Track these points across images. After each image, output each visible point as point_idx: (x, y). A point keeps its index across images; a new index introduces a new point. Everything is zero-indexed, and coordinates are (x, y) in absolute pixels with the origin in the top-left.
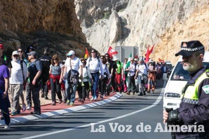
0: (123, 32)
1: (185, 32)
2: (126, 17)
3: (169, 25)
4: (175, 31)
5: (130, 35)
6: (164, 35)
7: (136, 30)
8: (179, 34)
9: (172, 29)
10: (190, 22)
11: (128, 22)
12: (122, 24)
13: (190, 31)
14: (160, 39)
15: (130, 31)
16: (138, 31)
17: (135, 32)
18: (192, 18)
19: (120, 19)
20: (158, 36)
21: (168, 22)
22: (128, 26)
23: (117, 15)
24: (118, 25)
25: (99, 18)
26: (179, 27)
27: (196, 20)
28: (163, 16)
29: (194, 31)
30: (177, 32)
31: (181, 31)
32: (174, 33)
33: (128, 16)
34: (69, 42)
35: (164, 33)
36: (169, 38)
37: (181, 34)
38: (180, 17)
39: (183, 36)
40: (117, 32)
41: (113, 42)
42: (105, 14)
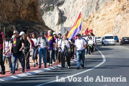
0: (62, 19)
1: (100, 18)
2: (63, 10)
3: (90, 14)
4: (94, 17)
5: (67, 20)
6: (88, 20)
7: (71, 17)
8: (96, 19)
9: (92, 16)
10: (102, 12)
11: (65, 13)
12: (61, 14)
13: (103, 17)
14: (85, 22)
15: (66, 18)
16: (71, 18)
17: (70, 18)
18: (104, 9)
19: (60, 11)
20: (84, 21)
21: (90, 12)
22: (65, 15)
23: (58, 9)
24: (59, 14)
25: (47, 11)
26: (96, 15)
27: (106, 10)
28: (86, 8)
29: (105, 17)
30: (95, 18)
31: (98, 17)
32: (94, 18)
33: (65, 9)
34: (38, 26)
35: (87, 18)
36: (91, 21)
37: (98, 19)
38: (97, 9)
39: (99, 20)
40: (58, 19)
41: (57, 25)
42: (51, 8)
